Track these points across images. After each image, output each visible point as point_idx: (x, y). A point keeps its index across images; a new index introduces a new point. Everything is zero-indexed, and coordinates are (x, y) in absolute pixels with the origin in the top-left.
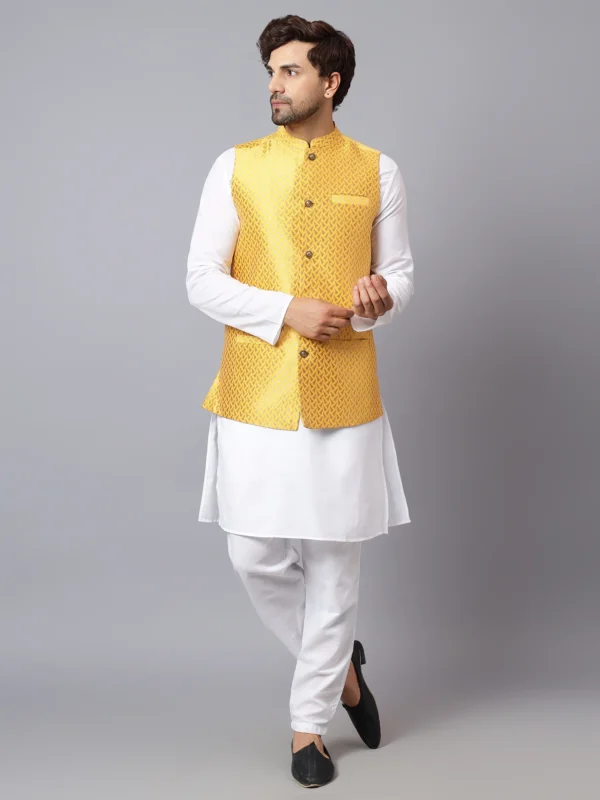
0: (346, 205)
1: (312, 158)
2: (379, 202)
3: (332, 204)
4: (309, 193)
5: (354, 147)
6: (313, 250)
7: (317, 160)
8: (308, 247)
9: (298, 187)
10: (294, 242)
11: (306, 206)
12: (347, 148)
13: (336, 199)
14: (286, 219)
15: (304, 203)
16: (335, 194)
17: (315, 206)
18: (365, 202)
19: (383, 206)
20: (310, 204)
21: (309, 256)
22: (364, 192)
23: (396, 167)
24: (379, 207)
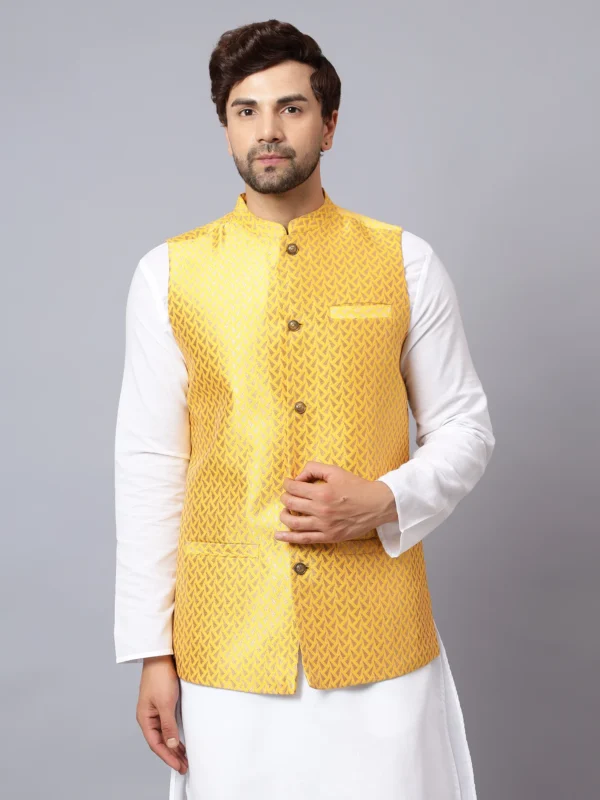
0: (355, 321)
1: (292, 250)
2: (409, 310)
3: (331, 321)
4: (293, 308)
5: (360, 228)
6: (307, 400)
7: (299, 253)
8: (298, 396)
9: (274, 300)
10: (274, 389)
11: (290, 329)
12: (348, 227)
13: (337, 313)
14: (259, 353)
15: (285, 324)
16: (334, 305)
17: (304, 329)
18: (385, 313)
19: (415, 318)
20: (295, 326)
21: (300, 410)
22: (382, 298)
23: (428, 250)
24: (408, 319)
